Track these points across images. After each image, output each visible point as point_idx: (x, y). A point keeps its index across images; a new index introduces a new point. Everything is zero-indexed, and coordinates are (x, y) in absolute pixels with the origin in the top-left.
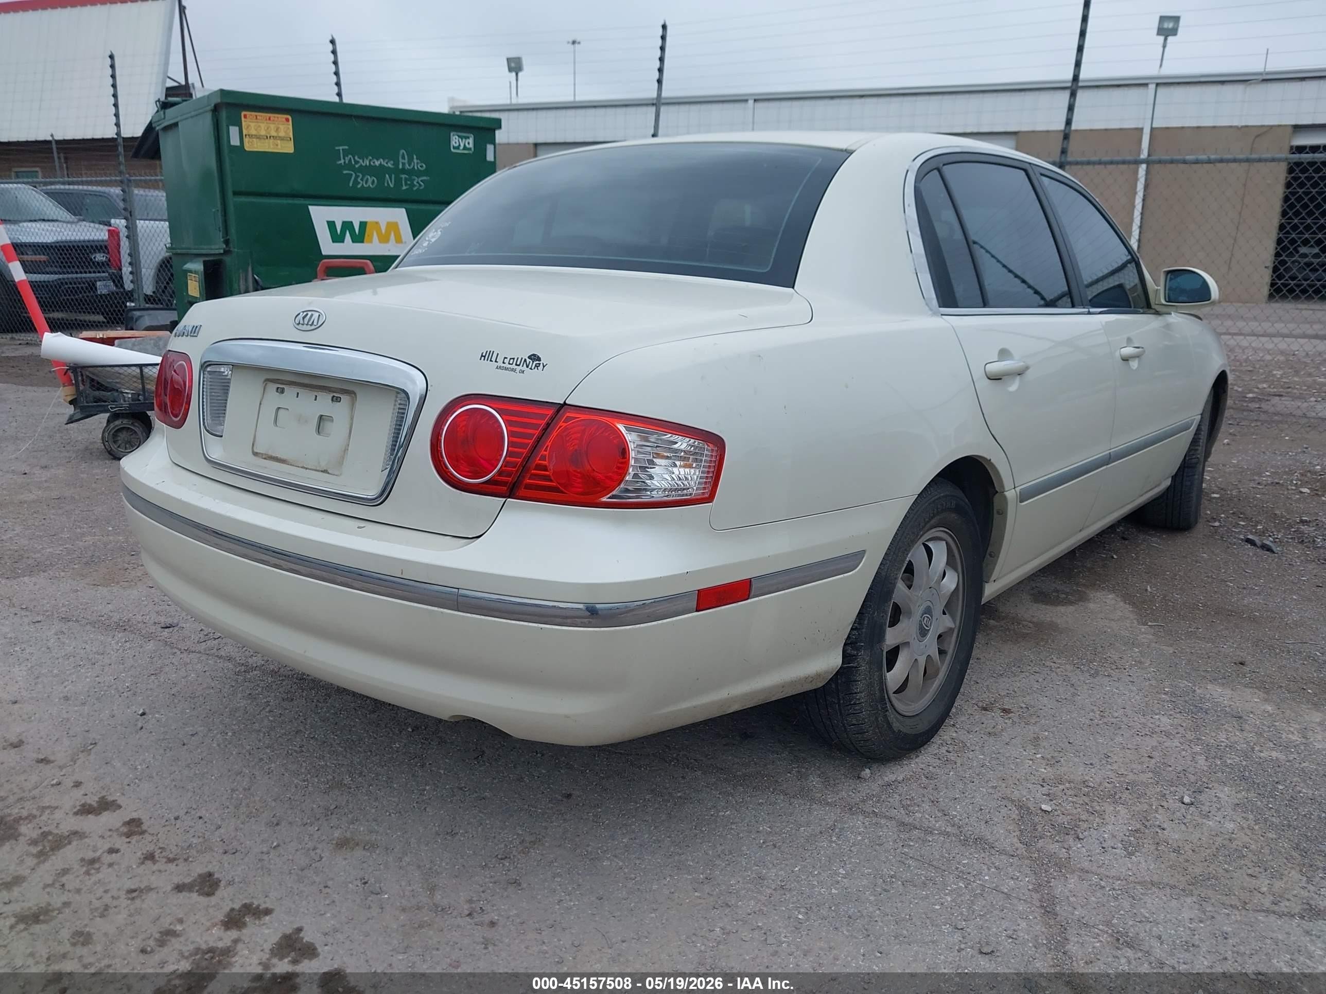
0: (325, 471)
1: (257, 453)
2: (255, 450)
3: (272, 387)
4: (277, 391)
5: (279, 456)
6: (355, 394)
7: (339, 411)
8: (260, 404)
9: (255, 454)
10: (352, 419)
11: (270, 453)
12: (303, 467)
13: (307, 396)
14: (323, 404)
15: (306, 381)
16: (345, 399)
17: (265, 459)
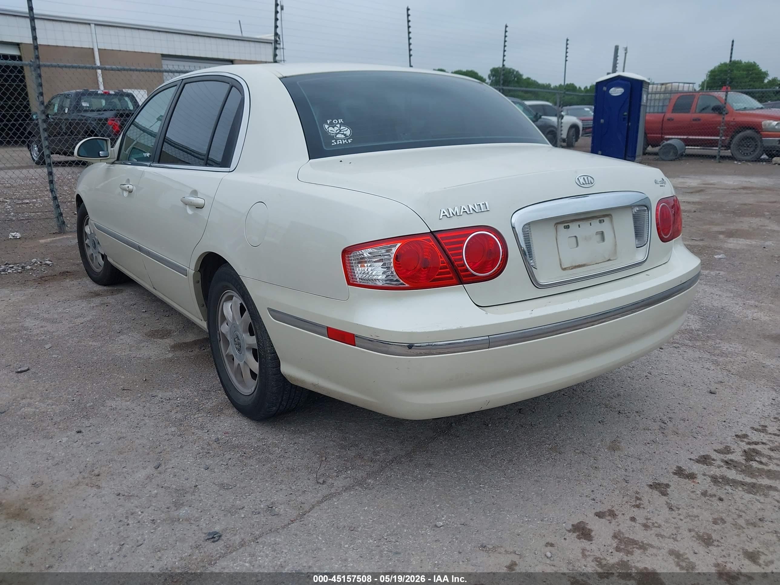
0: (609, 260)
1: (565, 268)
2: (564, 267)
3: (561, 227)
4: (565, 228)
5: (580, 264)
6: (611, 215)
7: (605, 227)
8: (557, 239)
9: (564, 269)
10: (613, 228)
11: (574, 264)
12: (596, 264)
13: (585, 225)
14: (596, 226)
15: (582, 217)
16: (606, 220)
17: (572, 269)
